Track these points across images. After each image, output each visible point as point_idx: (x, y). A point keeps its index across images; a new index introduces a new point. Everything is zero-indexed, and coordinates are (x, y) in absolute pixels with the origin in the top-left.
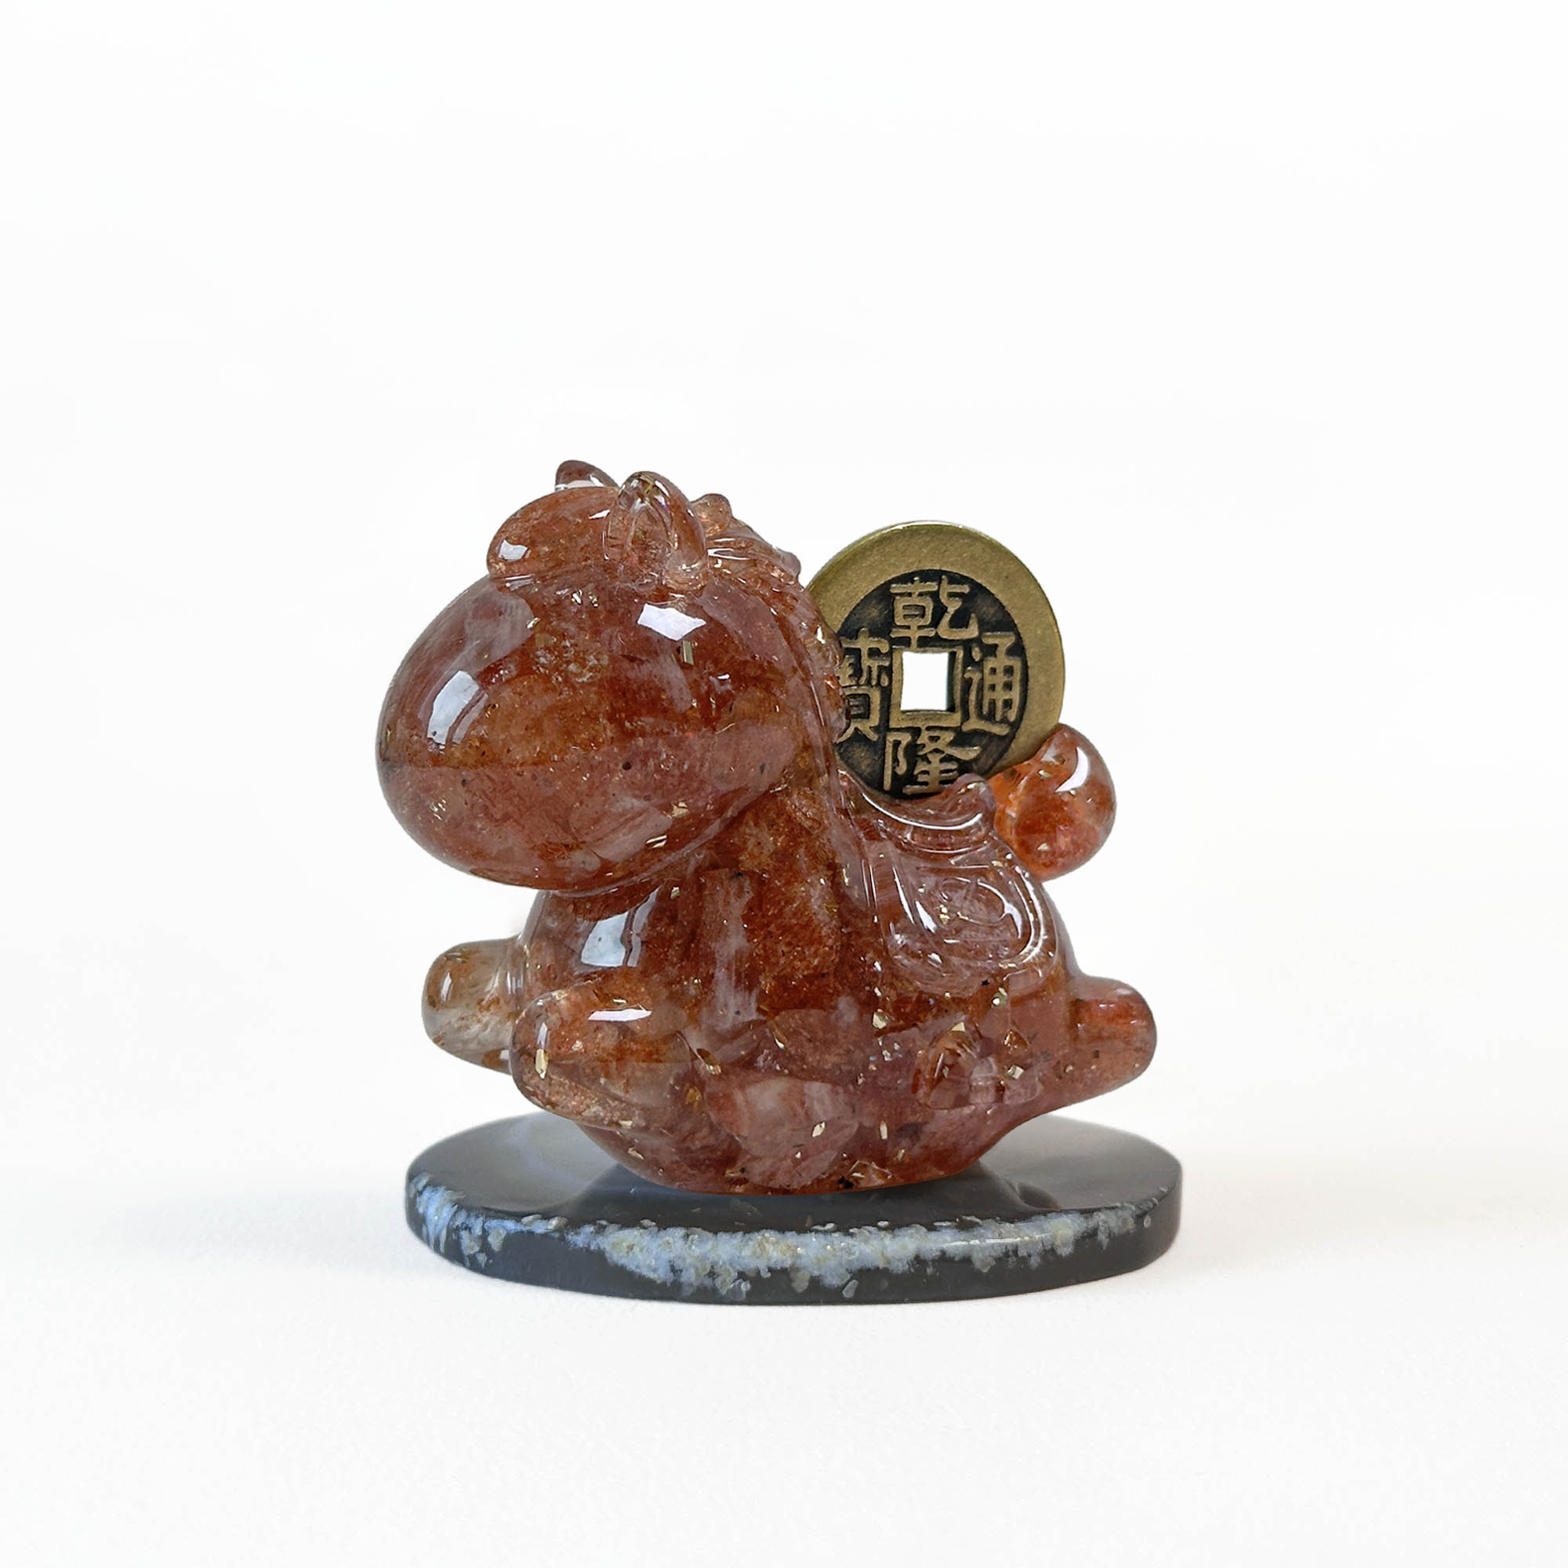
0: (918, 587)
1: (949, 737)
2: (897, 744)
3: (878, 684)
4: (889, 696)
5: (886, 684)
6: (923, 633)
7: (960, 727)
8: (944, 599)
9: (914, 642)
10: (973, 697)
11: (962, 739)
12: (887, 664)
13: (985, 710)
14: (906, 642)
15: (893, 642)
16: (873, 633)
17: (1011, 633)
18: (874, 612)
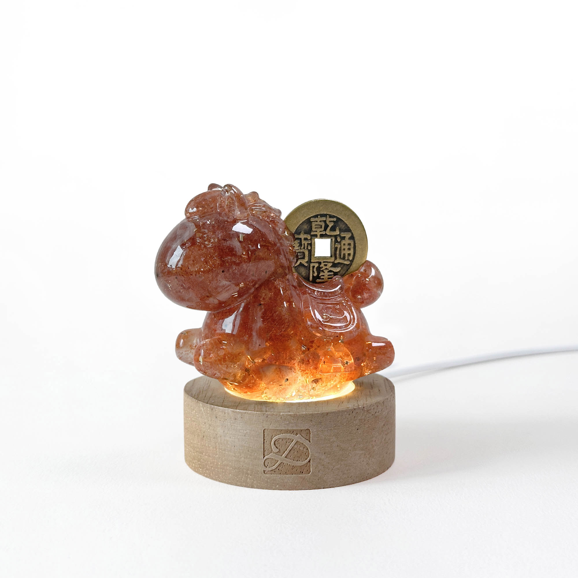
0: (319, 219)
1: (330, 265)
2: (314, 267)
3: (307, 249)
4: (311, 252)
5: (310, 248)
6: (321, 233)
7: (334, 262)
8: (327, 222)
9: (319, 236)
10: (338, 252)
11: (334, 265)
12: (310, 242)
13: (342, 256)
14: (316, 236)
15: (312, 236)
16: (305, 233)
17: (349, 233)
18: (305, 227)
